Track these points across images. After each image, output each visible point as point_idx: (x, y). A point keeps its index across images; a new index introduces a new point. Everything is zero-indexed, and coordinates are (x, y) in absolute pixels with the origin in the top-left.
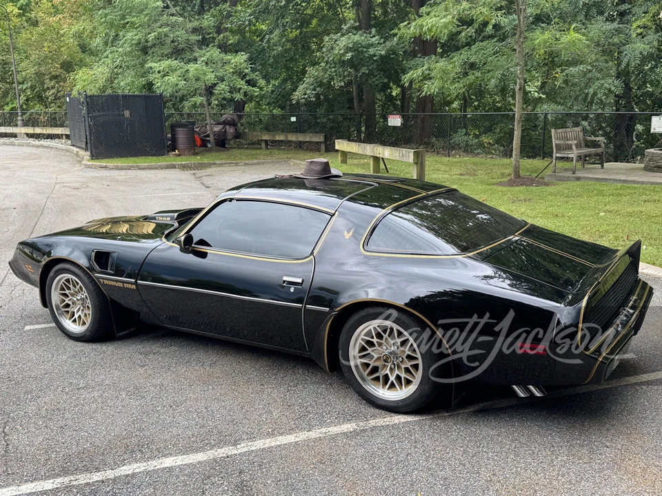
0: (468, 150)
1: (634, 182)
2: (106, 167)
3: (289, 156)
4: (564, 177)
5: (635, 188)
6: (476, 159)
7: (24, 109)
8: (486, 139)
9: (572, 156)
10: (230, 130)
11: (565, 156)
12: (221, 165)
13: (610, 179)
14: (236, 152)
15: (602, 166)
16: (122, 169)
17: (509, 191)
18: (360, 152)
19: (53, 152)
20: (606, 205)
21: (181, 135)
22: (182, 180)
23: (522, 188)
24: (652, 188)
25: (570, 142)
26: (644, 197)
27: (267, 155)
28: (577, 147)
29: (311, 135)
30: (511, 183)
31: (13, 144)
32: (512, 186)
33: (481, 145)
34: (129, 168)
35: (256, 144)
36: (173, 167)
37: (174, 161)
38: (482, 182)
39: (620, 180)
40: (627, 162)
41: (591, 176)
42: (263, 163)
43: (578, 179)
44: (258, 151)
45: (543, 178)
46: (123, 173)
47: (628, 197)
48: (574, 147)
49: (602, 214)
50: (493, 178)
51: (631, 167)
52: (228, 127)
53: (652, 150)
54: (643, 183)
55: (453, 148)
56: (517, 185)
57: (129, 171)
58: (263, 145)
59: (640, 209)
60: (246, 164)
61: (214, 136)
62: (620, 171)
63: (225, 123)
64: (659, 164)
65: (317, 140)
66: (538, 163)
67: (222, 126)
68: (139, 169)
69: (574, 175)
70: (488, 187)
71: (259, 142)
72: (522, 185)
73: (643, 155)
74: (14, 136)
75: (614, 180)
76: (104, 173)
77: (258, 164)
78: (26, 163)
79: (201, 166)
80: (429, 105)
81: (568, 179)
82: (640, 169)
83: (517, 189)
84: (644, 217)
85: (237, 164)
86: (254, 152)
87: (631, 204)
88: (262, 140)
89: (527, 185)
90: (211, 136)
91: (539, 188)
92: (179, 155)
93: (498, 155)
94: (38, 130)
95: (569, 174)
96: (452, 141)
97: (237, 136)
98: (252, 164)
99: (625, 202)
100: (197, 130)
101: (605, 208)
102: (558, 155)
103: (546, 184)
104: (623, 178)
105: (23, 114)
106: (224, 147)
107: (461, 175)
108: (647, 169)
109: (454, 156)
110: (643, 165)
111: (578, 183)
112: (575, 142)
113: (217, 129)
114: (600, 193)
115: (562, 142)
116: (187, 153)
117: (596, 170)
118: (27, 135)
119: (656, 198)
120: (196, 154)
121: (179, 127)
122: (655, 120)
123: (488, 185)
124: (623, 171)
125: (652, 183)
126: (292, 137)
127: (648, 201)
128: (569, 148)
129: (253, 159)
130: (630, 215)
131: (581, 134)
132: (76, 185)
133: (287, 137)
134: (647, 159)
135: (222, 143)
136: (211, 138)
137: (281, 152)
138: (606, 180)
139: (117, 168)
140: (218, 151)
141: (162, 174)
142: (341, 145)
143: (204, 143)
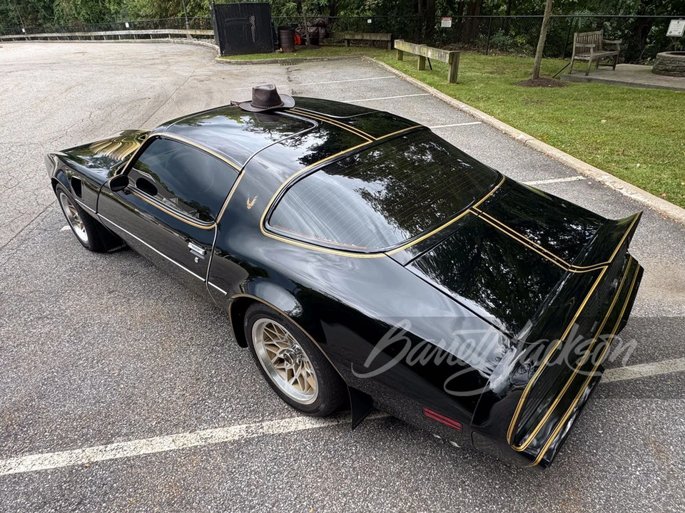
0: (504, 49)
1: (641, 85)
2: (229, 62)
3: (362, 53)
4: (578, 78)
5: (640, 92)
6: (508, 58)
7: (190, 16)
8: (519, 40)
9: (589, 58)
10: (322, 31)
11: (582, 58)
12: (310, 60)
13: (619, 82)
14: (324, 49)
15: (614, 68)
16: (240, 64)
17: (526, 92)
18: (411, 52)
19: (204, 49)
20: (609, 111)
21: (284, 36)
22: (276, 74)
23: (539, 88)
24: (656, 93)
25: (589, 46)
26: (647, 103)
27: (346, 52)
28: (594, 51)
29: (381, 35)
30: (530, 84)
31: (182, 43)
32: (531, 86)
33: (515, 45)
34: (245, 63)
35: (340, 43)
36: (276, 62)
37: (278, 57)
38: (506, 81)
39: (627, 83)
40: (637, 64)
41: (601, 78)
42: (341, 59)
43: (589, 80)
44: (341, 49)
45: (559, 78)
46: (239, 67)
47: (632, 102)
48: (592, 50)
49: (603, 121)
50: (516, 77)
51: (640, 69)
52: (320, 28)
53: (664, 54)
54: (649, 86)
55: (492, 47)
56: (535, 86)
57: (245, 66)
58: (346, 43)
59: (641, 117)
60: (329, 60)
61: (310, 36)
62: (629, 73)
63: (318, 25)
64: (667, 68)
65: (386, 39)
66: (558, 63)
67: (316, 28)
68: (253, 64)
69: (587, 77)
70: (509, 87)
71: (343, 41)
72: (539, 85)
73: (654, 57)
74: (185, 36)
75: (622, 82)
76: (227, 67)
77: (338, 59)
78: (181, 59)
79: (295, 62)
80: (478, 9)
81: (580, 80)
82: (648, 71)
83: (534, 89)
84: (643, 126)
85: (322, 60)
86: (337, 49)
87: (633, 111)
88: (345, 39)
89: (544, 86)
90: (307, 36)
91: (553, 89)
92: (282, 52)
93: (528, 54)
94: (198, 32)
95: (583, 76)
96: (492, 41)
97: (327, 35)
98: (334, 60)
99: (628, 107)
100: (298, 31)
101: (608, 114)
102: (576, 58)
103: (560, 85)
104: (630, 80)
105: (189, 20)
106: (318, 45)
107: (491, 73)
108: (654, 72)
109: (491, 55)
110: (651, 67)
111: (589, 84)
112: (594, 46)
113: (312, 30)
114: (607, 97)
115: (581, 45)
116: (288, 50)
117: (608, 72)
118: (192, 35)
119: (659, 104)
120: (295, 51)
121: (283, 29)
122: (673, 24)
123: (511, 84)
124: (632, 74)
125: (658, 87)
126: (367, 37)
127: (650, 107)
128: (587, 50)
129: (335, 55)
130: (630, 123)
131: (601, 37)
132: (203, 78)
133: (363, 37)
134: (657, 63)
135: (315, 42)
136: (307, 38)
137: (358, 49)
138: (615, 82)
139: (237, 63)
140: (311, 49)
141: (265, 68)
142: (399, 45)
143: (303, 42)
